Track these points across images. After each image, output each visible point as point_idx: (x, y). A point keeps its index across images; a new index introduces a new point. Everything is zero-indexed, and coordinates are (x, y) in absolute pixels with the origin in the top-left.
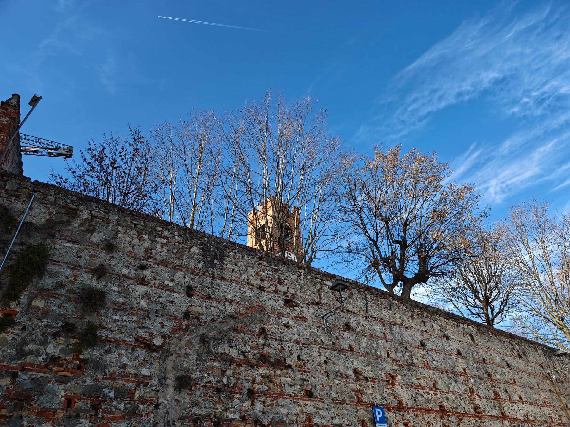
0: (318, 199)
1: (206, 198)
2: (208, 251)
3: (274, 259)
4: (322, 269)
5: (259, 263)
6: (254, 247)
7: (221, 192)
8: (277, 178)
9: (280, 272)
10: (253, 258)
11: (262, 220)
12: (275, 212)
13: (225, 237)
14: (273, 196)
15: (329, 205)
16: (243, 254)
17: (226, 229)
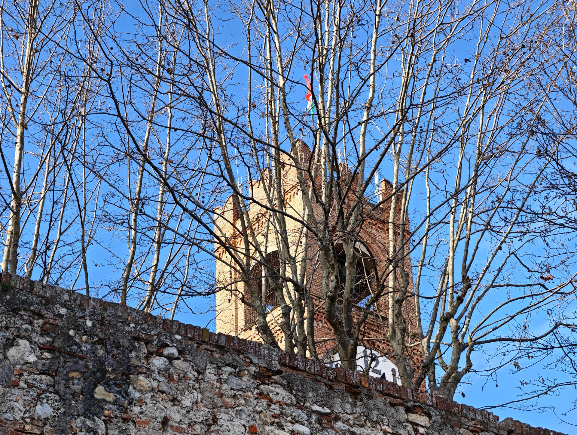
0: (472, 149)
1: (61, 160)
2: (73, 354)
3: (315, 378)
4: (495, 412)
5: (261, 394)
6: (241, 337)
7: (114, 139)
8: (317, 75)
9: (339, 425)
10: (238, 375)
11: (266, 236)
12: (314, 205)
13: (133, 303)
14: (304, 145)
15: (516, 171)
16: (198, 360)
17: (134, 273)
